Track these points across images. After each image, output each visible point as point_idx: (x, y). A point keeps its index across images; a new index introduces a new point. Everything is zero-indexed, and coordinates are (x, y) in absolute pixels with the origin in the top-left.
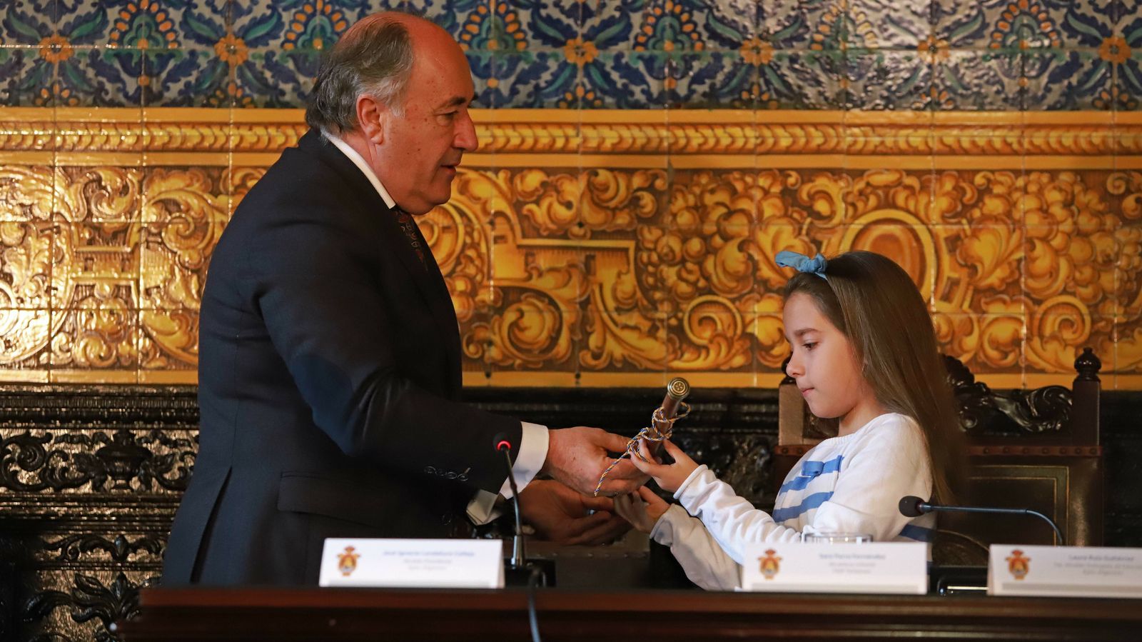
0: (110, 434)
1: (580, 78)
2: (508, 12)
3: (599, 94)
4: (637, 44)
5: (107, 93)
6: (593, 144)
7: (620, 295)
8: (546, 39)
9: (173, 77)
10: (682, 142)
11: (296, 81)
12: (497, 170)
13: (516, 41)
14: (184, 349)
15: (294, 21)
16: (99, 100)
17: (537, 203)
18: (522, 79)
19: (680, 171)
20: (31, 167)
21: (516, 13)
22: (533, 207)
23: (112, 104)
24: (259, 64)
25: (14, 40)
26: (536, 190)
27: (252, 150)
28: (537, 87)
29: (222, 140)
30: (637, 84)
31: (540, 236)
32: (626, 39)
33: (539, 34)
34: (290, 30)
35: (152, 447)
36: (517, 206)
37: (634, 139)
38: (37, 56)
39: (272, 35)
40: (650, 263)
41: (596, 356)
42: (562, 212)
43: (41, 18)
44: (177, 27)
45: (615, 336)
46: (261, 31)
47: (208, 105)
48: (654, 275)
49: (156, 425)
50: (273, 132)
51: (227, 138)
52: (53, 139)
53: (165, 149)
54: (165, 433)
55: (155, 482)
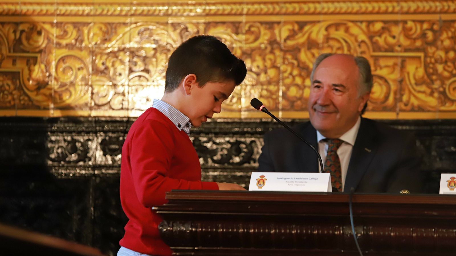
6: (405, 9)
7: (417, 77)
10: (446, 8)
12: (362, 22)
17: (380, 36)
19: (445, 21)
20: (158, 23)
22: (377, 38)
26: (379, 31)
27: (253, 14)
29: (240, 10)
31: (380, 51)
35: (209, 145)
36: (371, 38)
37: (424, 7)
40: (431, 63)
41: (406, 105)
42: (391, 40)
45: (415, 96)
48: (433, 68)
49: (210, 136)
50: (262, 6)
51: (243, 9)
52: (167, 10)
53: (215, 14)
54: (214, 139)
55: (210, 160)
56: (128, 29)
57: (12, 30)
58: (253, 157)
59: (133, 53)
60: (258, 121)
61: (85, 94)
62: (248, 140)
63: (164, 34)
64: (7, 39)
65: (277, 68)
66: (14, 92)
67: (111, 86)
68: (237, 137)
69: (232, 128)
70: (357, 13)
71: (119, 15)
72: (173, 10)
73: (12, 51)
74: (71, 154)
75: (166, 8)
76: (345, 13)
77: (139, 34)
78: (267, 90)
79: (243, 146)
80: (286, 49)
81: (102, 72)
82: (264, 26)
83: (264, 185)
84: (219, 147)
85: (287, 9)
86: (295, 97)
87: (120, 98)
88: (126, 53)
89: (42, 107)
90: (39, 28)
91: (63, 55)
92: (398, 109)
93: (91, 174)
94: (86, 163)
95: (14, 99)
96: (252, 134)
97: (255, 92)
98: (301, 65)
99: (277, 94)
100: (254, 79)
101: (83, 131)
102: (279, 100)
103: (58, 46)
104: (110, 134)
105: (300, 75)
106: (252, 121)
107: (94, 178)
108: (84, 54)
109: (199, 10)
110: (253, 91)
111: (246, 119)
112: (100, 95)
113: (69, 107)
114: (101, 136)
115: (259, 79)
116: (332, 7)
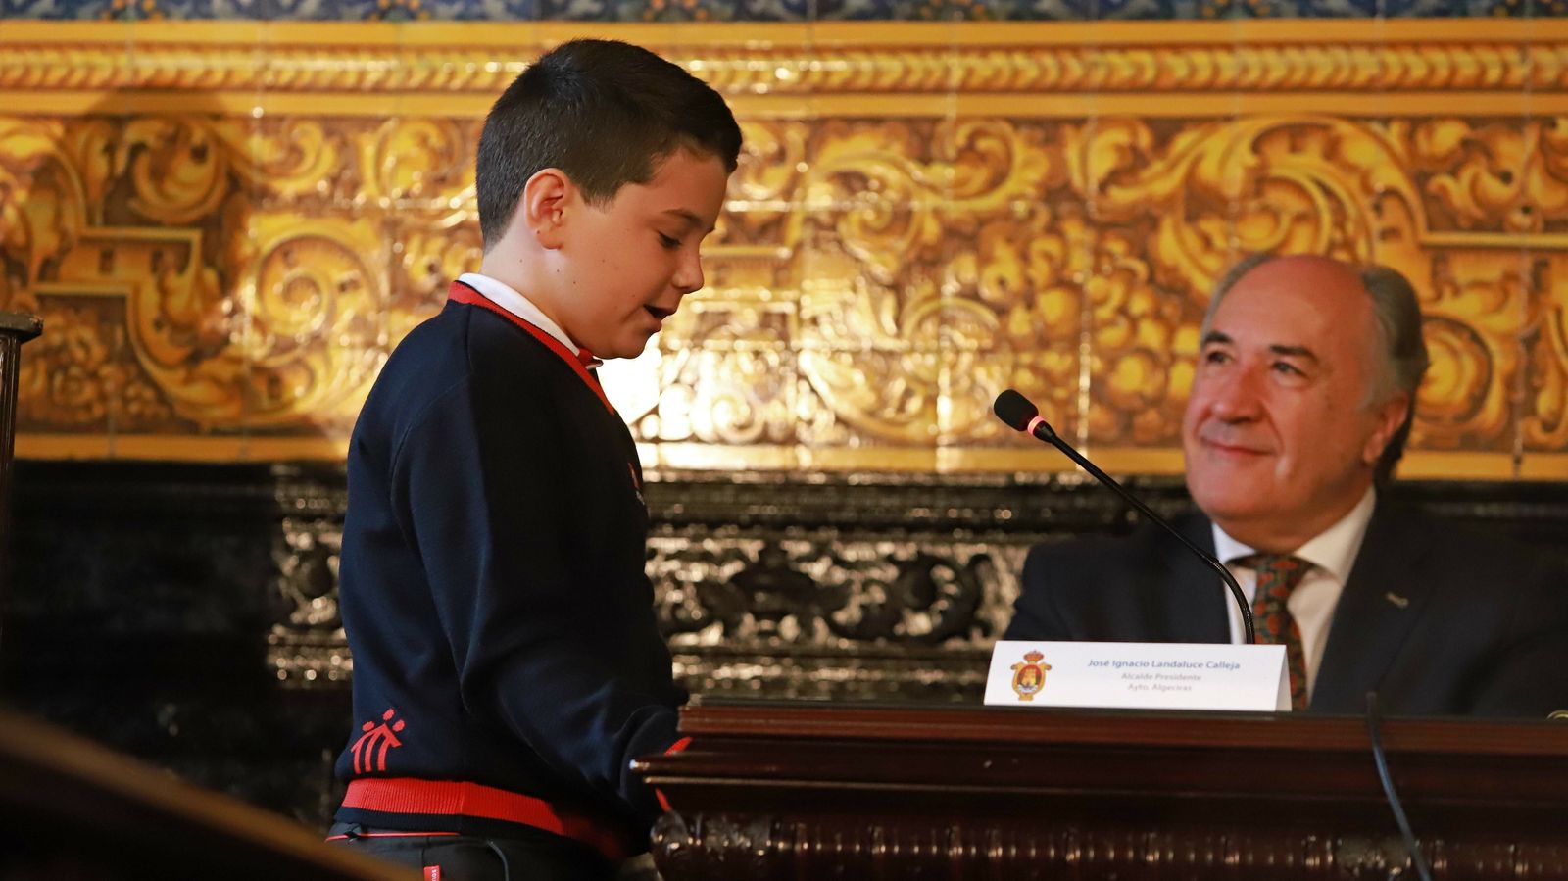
0: (752, 548)
6: (1549, 75)
12: (1386, 120)
14: (872, 413)
16: (742, 11)
17: (1454, 173)
22: (1446, 181)
23: (765, 17)
26: (1452, 153)
27: (986, 89)
29: (937, 75)
31: (1456, 227)
35: (818, 570)
36: (1420, 179)
41: (1549, 427)
42: (1494, 189)
47: (915, 17)
49: (823, 535)
50: (1020, 60)
51: (947, 71)
53: (846, 89)
54: (837, 546)
55: (820, 626)
57: (99, 145)
58: (982, 614)
60: (1001, 481)
61: (362, 380)
62: (964, 552)
64: (83, 176)
65: (1075, 289)
66: (106, 371)
68: (920, 543)
69: (903, 509)
70: (1368, 89)
73: (99, 219)
74: (310, 597)
76: (1327, 88)
78: (1034, 369)
79: (948, 574)
80: (1106, 218)
81: (428, 299)
82: (1024, 132)
83: (1039, 689)
84: (857, 577)
85: (1111, 70)
86: (1140, 395)
89: (206, 426)
90: (198, 136)
91: (287, 235)
92: (1518, 443)
95: (103, 397)
96: (980, 530)
97: (990, 375)
98: (1161, 278)
99: (1072, 382)
100: (986, 327)
102: (1076, 405)
105: (1157, 316)
106: (979, 481)
108: (360, 232)
109: (785, 73)
110: (981, 374)
111: (955, 474)
113: (304, 428)
115: (1005, 327)
116: (1277, 65)
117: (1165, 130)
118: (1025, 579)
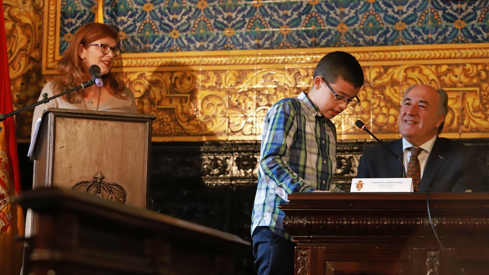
1: (460, 33)
2: (435, 12)
3: (466, 38)
4: (479, 21)
5: (301, 43)
6: (464, 55)
7: (474, 106)
8: (448, 20)
9: (323, 38)
11: (364, 37)
12: (432, 65)
13: (438, 22)
15: (363, 17)
16: (299, 46)
17: (446, 76)
18: (440, 34)
20: (277, 69)
21: (437, 12)
22: (444, 77)
23: (304, 47)
24: (351, 32)
25: (272, 27)
26: (445, 71)
28: (445, 37)
30: (479, 34)
31: (447, 87)
32: (475, 19)
33: (445, 19)
34: (362, 21)
36: (439, 77)
37: (479, 54)
38: (279, 33)
39: (356, 22)
40: (485, 95)
41: (467, 127)
42: (454, 79)
43: (280, 20)
44: (324, 21)
45: (473, 121)
46: (352, 21)
48: (486, 99)
52: (284, 59)
56: (255, 74)
57: (169, 77)
58: (351, 169)
59: (259, 92)
60: (355, 141)
61: (223, 124)
62: (347, 156)
63: (282, 77)
64: (165, 84)
65: (369, 101)
66: (171, 123)
67: (243, 117)
68: (340, 154)
70: (428, 59)
71: (248, 64)
72: (288, 59)
73: (169, 92)
74: (214, 169)
75: (283, 57)
76: (419, 59)
77: (263, 77)
78: (361, 118)
79: (344, 161)
80: (375, 87)
81: (236, 107)
83: (362, 188)
85: (375, 56)
86: (383, 123)
87: (250, 126)
88: (253, 92)
89: (192, 134)
90: (189, 75)
91: (207, 95)
92: (460, 131)
93: (229, 184)
94: (225, 176)
95: (171, 129)
96: (350, 151)
97: (352, 119)
98: (386, 99)
99: (369, 121)
100: (351, 109)
101: (223, 152)
102: (370, 126)
103: (203, 88)
104: (243, 154)
105: (386, 106)
106: (350, 141)
107: (231, 187)
108: (222, 93)
109: (308, 58)
110: (350, 119)
111: (345, 140)
112: (235, 124)
113: (212, 134)
114: (236, 155)
115: (355, 110)
116: (409, 55)
117: (386, 68)
118: (360, 161)
